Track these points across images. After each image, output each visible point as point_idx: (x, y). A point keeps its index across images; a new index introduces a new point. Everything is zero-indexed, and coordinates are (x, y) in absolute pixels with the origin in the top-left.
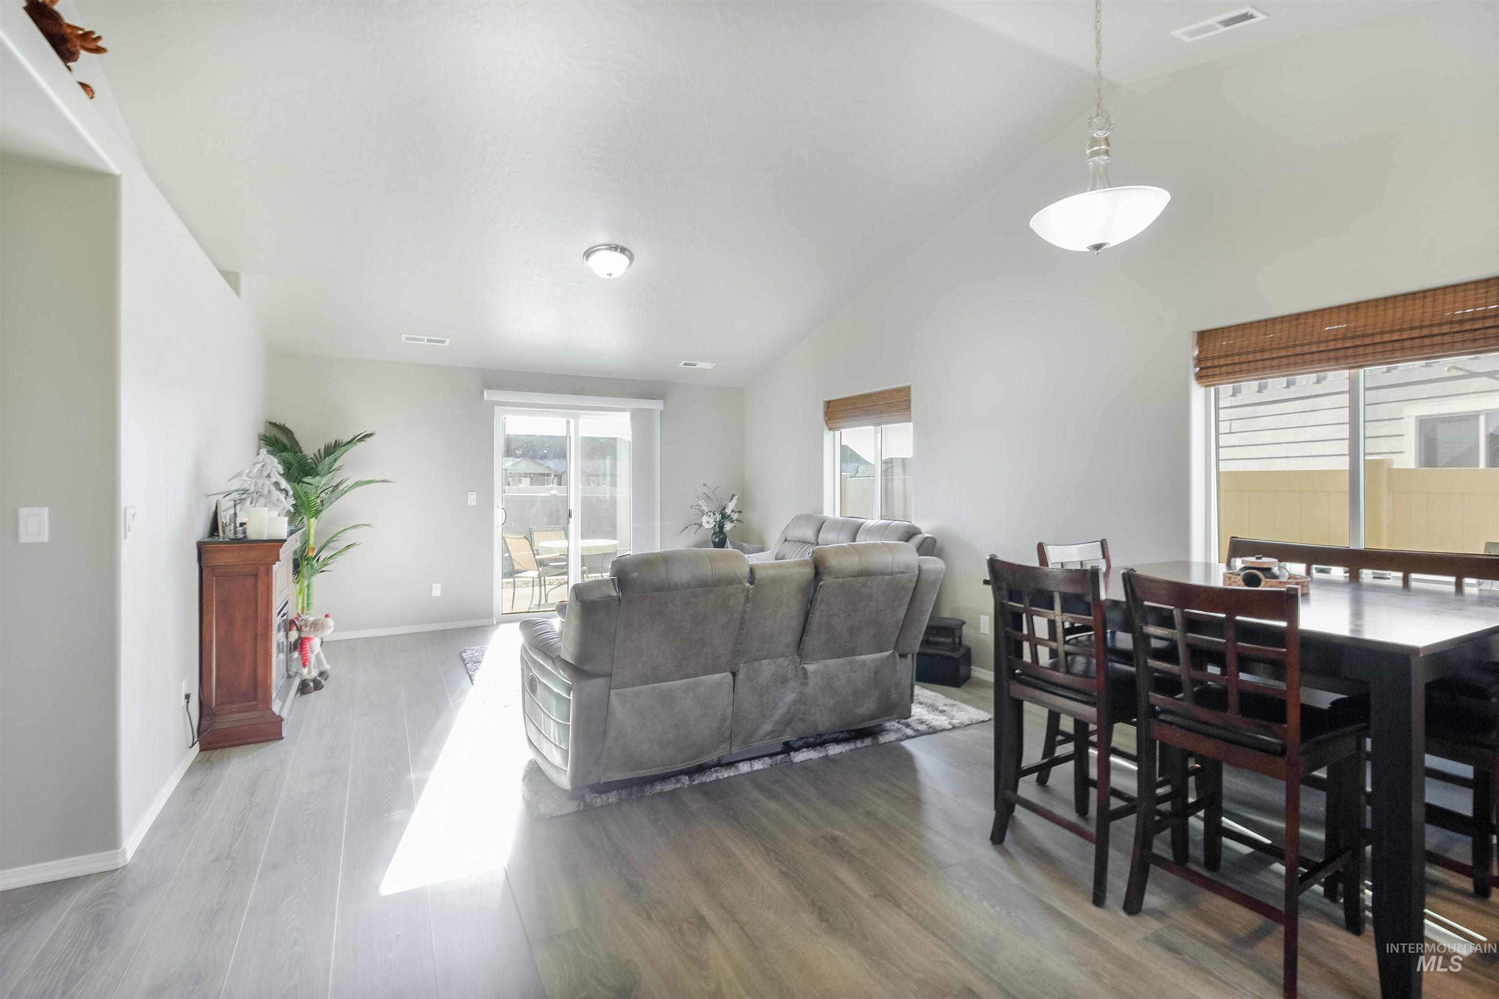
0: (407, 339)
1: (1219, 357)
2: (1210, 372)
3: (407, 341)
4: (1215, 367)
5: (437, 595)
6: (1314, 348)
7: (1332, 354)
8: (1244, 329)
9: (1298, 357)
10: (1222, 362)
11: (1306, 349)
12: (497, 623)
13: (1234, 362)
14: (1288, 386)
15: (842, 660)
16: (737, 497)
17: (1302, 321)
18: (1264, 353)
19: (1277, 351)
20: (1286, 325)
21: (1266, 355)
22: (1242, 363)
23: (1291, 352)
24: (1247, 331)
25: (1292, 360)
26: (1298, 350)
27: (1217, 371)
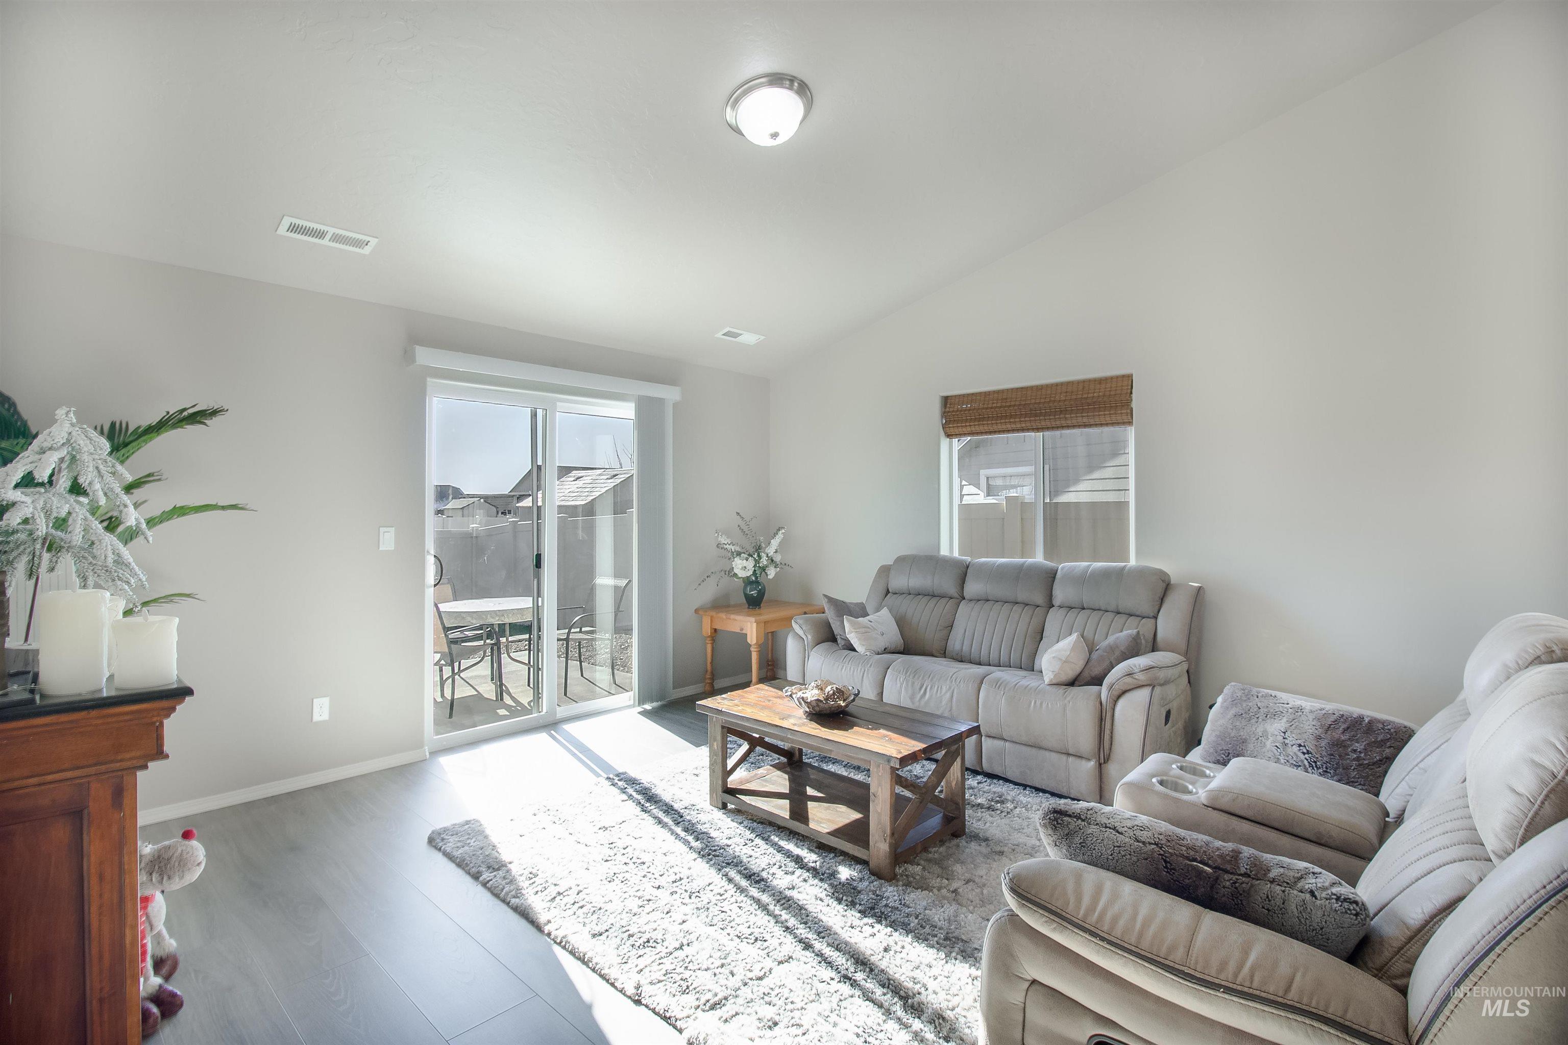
0: (293, 228)
3: (292, 235)
5: (321, 719)
12: (430, 753)
16: (783, 531)
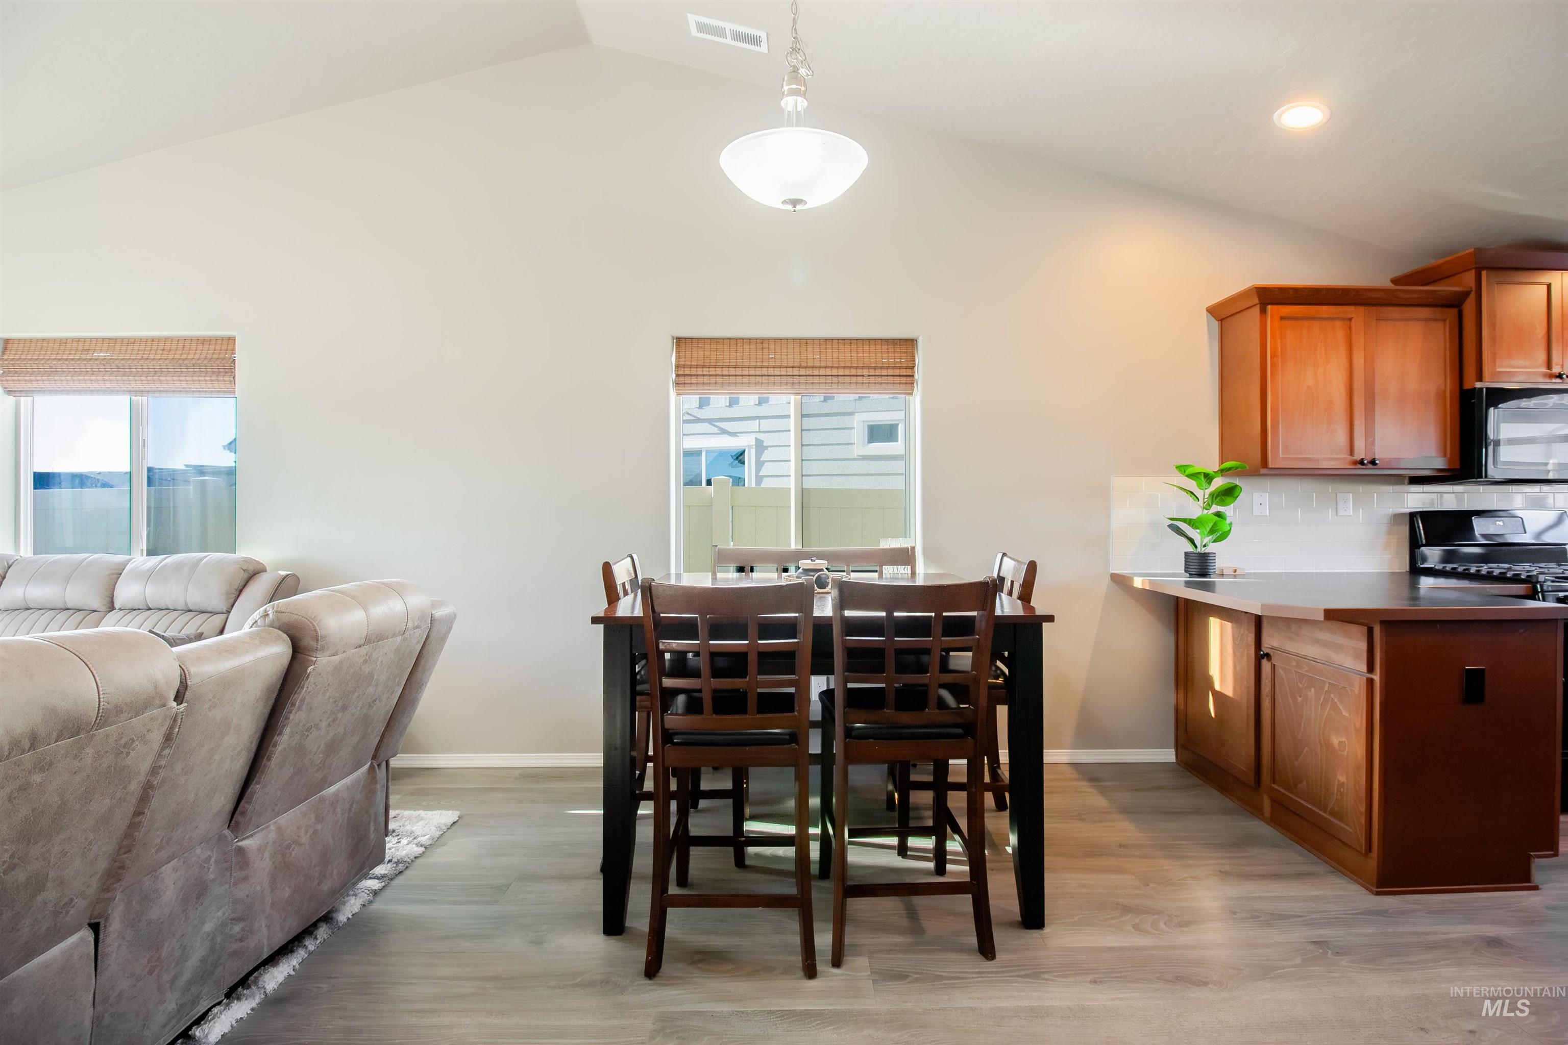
1: (697, 367)
2: (688, 380)
4: (691, 376)
6: (777, 372)
7: (790, 379)
8: (717, 343)
9: (764, 378)
10: (700, 372)
11: (771, 371)
13: (710, 373)
14: (760, 404)
15: (302, 807)
17: (766, 345)
18: (737, 369)
19: (747, 369)
20: (753, 347)
21: (739, 372)
22: (716, 375)
23: (759, 372)
24: (720, 346)
25: (759, 379)
26: (764, 371)
27: (694, 380)
